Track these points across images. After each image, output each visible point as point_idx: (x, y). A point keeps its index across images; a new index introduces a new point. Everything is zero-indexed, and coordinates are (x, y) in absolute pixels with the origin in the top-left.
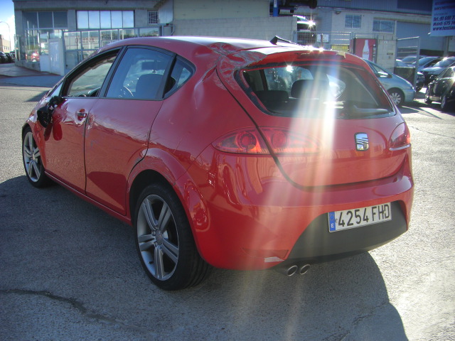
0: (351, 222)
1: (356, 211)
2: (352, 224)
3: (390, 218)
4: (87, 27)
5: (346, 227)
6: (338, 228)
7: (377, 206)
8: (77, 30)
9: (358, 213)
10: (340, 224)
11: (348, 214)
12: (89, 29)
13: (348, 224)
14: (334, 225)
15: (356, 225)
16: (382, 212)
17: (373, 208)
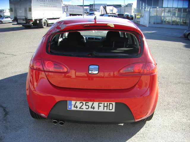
0: (81, 108)
1: (86, 103)
2: (83, 109)
3: (113, 110)
4: (167, 7)
5: (78, 109)
6: (73, 108)
7: (103, 103)
8: (162, 7)
9: (87, 104)
10: (74, 107)
11: (80, 103)
12: (167, 8)
13: (80, 108)
14: (71, 107)
15: (85, 109)
16: (107, 107)
17: (99, 103)
